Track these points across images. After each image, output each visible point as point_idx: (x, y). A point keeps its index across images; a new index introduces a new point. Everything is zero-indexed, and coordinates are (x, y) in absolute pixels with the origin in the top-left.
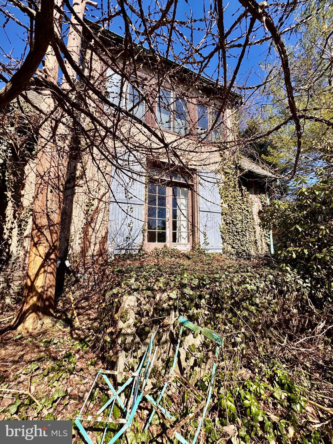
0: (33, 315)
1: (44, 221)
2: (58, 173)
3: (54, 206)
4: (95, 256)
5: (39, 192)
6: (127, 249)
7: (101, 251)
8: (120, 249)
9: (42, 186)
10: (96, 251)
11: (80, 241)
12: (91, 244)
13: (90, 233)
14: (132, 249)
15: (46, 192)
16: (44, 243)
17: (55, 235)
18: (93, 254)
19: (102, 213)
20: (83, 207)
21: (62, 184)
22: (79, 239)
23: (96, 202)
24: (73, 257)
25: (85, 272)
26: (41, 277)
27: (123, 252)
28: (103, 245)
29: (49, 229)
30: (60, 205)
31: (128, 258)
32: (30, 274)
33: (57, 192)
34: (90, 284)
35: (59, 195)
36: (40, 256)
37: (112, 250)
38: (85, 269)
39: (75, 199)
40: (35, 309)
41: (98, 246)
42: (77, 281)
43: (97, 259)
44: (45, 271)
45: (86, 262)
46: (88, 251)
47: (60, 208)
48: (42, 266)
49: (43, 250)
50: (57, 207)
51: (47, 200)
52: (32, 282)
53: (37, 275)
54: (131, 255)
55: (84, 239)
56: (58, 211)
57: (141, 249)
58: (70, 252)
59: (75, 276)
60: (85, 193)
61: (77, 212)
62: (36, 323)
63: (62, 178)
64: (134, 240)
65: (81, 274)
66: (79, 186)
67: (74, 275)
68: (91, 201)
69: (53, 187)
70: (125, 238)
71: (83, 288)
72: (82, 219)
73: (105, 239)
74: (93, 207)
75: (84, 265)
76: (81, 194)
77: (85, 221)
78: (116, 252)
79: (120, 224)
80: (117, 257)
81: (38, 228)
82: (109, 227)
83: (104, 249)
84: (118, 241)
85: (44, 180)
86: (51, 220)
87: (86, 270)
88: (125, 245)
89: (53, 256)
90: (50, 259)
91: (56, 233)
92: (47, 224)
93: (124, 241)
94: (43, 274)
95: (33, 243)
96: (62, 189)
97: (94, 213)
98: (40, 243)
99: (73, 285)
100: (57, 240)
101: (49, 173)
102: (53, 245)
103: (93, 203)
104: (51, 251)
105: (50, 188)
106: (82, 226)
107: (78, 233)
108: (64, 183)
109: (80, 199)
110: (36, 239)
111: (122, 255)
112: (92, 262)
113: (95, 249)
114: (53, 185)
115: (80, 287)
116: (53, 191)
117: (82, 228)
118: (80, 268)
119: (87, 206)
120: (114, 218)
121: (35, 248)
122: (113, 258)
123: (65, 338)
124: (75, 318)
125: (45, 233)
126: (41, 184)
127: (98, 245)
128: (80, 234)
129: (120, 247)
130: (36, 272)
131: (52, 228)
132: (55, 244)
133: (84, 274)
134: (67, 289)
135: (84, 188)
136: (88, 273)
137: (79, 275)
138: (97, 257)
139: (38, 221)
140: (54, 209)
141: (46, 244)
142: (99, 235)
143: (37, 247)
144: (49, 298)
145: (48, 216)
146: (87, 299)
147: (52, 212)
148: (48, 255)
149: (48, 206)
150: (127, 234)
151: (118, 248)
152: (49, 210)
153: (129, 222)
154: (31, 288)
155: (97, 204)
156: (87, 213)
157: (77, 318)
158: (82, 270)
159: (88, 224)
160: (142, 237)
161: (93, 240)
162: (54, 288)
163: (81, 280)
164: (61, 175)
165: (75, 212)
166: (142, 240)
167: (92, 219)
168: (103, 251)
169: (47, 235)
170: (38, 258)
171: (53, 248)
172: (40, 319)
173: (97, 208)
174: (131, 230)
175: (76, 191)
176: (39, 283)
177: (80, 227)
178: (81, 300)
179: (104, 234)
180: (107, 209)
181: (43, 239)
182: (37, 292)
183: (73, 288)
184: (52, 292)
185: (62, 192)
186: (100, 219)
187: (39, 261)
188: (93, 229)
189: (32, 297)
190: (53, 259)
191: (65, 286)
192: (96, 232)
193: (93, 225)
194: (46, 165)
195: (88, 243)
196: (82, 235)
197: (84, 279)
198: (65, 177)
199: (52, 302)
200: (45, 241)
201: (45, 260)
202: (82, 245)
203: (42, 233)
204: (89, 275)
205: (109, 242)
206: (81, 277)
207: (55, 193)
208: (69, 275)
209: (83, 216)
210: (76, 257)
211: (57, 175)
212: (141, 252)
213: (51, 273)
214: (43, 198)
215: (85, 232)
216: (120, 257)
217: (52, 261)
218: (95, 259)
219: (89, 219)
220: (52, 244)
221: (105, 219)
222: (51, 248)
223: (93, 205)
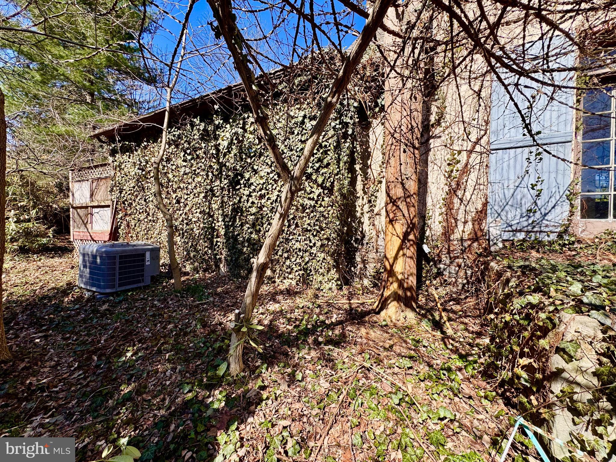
0: (395, 303)
1: (398, 192)
2: (411, 124)
3: (409, 171)
4: (465, 240)
5: (391, 155)
6: (528, 232)
7: (476, 234)
8: (513, 231)
9: (393, 147)
10: (466, 234)
11: (440, 218)
12: (459, 222)
13: (456, 206)
14: (541, 232)
15: (398, 152)
16: (400, 220)
17: (412, 209)
18: (462, 238)
19: (476, 173)
20: (443, 167)
21: (417, 138)
22: (440, 214)
23: (463, 158)
24: (433, 241)
25: (451, 263)
26: (400, 261)
27: (521, 236)
28: (480, 224)
29: (406, 201)
30: (416, 168)
31: (533, 248)
32: (388, 256)
33: (412, 150)
34: (460, 280)
35: (414, 154)
36: (398, 236)
37: (498, 232)
38: (451, 258)
39: (431, 157)
40: (396, 297)
41: (471, 226)
42: (440, 274)
43: (470, 246)
44: (404, 255)
45: (451, 249)
46: (453, 233)
47: (416, 172)
48: (401, 248)
49: (400, 228)
50: (413, 171)
51: (401, 164)
52: (391, 266)
53: (396, 258)
54: (540, 243)
55: (447, 214)
56: (414, 177)
57: (566, 231)
58: (427, 233)
59: (436, 267)
60: (446, 146)
61: (435, 176)
62: (398, 313)
63: (416, 130)
64: (546, 215)
65: (445, 264)
66: (435, 137)
67: (435, 265)
68: (456, 156)
69: (406, 145)
70: (524, 210)
71: (449, 284)
72: (442, 186)
73: (482, 214)
74: (458, 165)
75: (449, 253)
76: (440, 148)
77: (447, 188)
78: (506, 236)
79: (512, 186)
80: (507, 244)
81: (392, 201)
82: (490, 195)
83: (482, 230)
84: (509, 216)
85: (395, 138)
86: (407, 190)
87: (452, 260)
88: (525, 224)
89: (411, 237)
90: (409, 241)
91: (414, 206)
92: (403, 195)
93: (522, 217)
94: (402, 258)
95: (388, 219)
96: (417, 145)
97: (461, 175)
98: (396, 220)
99: (435, 279)
100: (415, 216)
101: (400, 127)
102: (411, 223)
103: (458, 158)
104: (409, 230)
105: (403, 147)
106: (444, 197)
107: (438, 206)
108: (419, 136)
109: (438, 156)
110: (391, 215)
111: (519, 241)
112: (462, 250)
113: (465, 230)
114: (407, 142)
115: (445, 283)
116: (407, 150)
117: (443, 199)
118: (443, 256)
119: (449, 164)
120: (498, 177)
121: (391, 226)
122: (501, 245)
123: (437, 344)
124: (445, 323)
125: (401, 207)
126: (392, 144)
127: (470, 223)
128: (440, 208)
129: (514, 228)
130: (394, 255)
131: (408, 200)
132: (413, 221)
133: (449, 266)
134: (428, 282)
135: (443, 138)
136: (455, 264)
137: (442, 266)
138: (469, 243)
139: (392, 193)
140: (409, 175)
141: (403, 221)
142: (471, 208)
143: (393, 225)
144: (410, 289)
145: (402, 184)
146: (458, 301)
147: (407, 179)
148: (406, 235)
149: (402, 171)
150: (528, 204)
151: (510, 229)
152: (404, 177)
153: (533, 181)
154: (391, 273)
155: (465, 158)
156: (450, 176)
157: (447, 323)
158: (445, 259)
159: (453, 192)
160: (567, 207)
161: (461, 216)
162: (415, 277)
163: (445, 273)
164: (415, 125)
165: (431, 178)
166: (566, 214)
167: (458, 185)
168: (479, 234)
169: (403, 210)
170: (395, 238)
171: (411, 227)
172: (403, 311)
173: (466, 165)
174: (538, 195)
175: (432, 146)
176: (399, 268)
177: (440, 198)
178: (450, 301)
179: (480, 207)
180: (485, 164)
181: (399, 214)
182: (397, 278)
183: (434, 282)
184: (413, 281)
185: (417, 149)
186: (471, 183)
187: (397, 242)
188: (461, 200)
189: (391, 283)
190: (412, 240)
191: (424, 277)
192: (466, 203)
193: (460, 193)
194: (397, 117)
195: (453, 221)
196: (444, 210)
197: (450, 273)
198: (419, 127)
199: (414, 294)
200: (402, 217)
201: (403, 241)
202: (445, 224)
203: (398, 207)
204: (457, 268)
205: (489, 219)
206: (444, 269)
207: (409, 153)
208: (429, 264)
209: (443, 180)
210: (437, 241)
211: (410, 126)
212: (566, 237)
213: (411, 258)
214: (396, 163)
215: (449, 205)
216: (513, 244)
217: (412, 243)
218: (466, 244)
219: (454, 185)
220: (409, 221)
221: (481, 181)
222: (409, 227)
223: (458, 162)
